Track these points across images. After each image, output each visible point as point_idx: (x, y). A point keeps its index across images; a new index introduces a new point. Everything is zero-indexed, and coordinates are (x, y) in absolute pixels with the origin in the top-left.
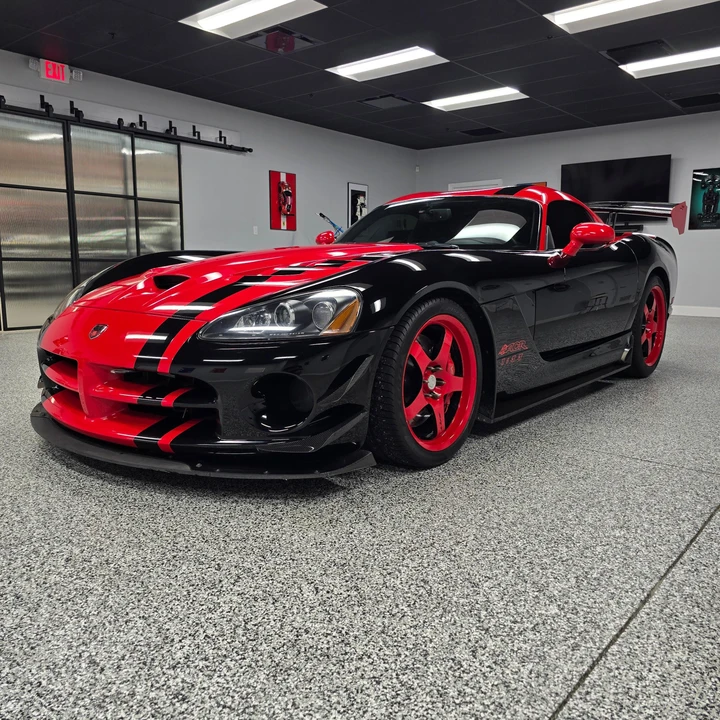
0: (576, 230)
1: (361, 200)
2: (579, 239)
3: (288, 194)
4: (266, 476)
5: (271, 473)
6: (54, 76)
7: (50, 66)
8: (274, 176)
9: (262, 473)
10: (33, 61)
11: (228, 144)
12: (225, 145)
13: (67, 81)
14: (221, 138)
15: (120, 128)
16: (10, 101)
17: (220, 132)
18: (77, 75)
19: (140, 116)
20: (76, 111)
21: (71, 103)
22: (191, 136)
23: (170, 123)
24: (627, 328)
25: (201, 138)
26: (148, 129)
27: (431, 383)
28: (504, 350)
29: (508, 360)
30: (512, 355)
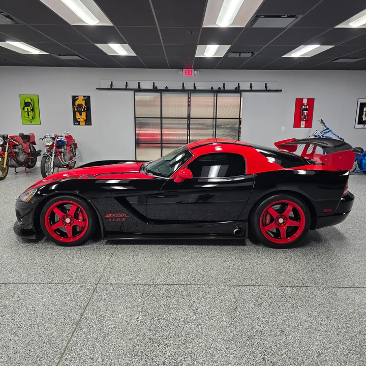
6: (188, 74)
7: (187, 71)
10: (180, 72)
11: (268, 89)
12: (266, 90)
13: (193, 75)
14: (266, 87)
15: (212, 91)
16: (170, 88)
17: (266, 84)
18: (197, 72)
19: (224, 84)
20: (195, 87)
21: (194, 83)
22: (249, 89)
23: (239, 84)
24: (239, 219)
25: (253, 89)
26: (225, 89)
27: (68, 220)
28: (109, 216)
29: (114, 220)
30: (116, 218)
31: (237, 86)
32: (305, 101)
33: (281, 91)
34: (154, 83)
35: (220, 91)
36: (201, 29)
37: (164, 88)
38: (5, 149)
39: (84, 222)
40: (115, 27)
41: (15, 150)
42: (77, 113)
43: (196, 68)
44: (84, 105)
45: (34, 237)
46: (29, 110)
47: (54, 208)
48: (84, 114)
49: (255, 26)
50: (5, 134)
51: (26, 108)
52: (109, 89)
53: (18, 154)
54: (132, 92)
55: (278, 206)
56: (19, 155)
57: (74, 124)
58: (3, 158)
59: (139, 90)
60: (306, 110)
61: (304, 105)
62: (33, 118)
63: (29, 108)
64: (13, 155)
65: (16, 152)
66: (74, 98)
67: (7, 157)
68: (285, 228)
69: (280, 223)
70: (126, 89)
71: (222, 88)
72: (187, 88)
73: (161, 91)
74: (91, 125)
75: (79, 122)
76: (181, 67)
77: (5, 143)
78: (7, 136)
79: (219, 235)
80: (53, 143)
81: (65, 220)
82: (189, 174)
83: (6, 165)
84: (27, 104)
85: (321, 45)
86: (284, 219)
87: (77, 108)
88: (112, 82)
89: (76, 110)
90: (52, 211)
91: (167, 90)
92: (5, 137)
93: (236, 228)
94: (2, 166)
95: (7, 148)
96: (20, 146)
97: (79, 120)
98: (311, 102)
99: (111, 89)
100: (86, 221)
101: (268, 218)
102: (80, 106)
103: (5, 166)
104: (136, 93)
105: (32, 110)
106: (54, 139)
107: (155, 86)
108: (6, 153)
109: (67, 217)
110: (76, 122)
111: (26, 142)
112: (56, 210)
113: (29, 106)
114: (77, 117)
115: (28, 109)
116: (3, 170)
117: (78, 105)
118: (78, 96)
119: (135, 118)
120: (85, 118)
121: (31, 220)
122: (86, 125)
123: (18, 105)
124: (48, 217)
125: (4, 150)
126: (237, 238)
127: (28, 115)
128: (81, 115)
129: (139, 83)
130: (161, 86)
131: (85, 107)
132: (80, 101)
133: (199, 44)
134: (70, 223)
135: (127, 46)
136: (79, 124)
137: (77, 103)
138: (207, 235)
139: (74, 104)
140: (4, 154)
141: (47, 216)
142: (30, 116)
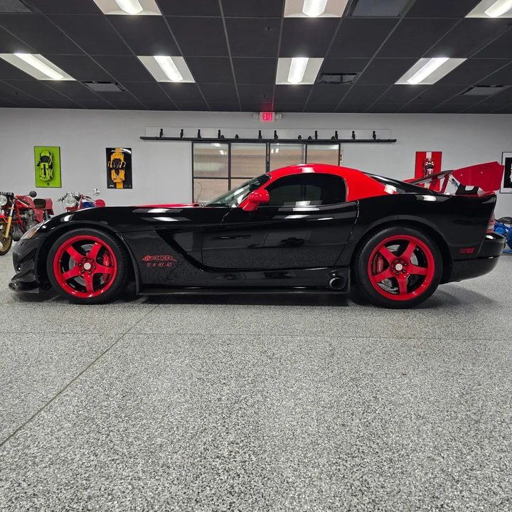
3: (430, 167)
6: (267, 119)
7: (265, 115)
10: (255, 114)
11: (377, 138)
12: (375, 140)
13: (273, 121)
14: (374, 136)
15: (299, 141)
16: (241, 137)
17: (374, 132)
18: (279, 116)
19: (316, 132)
20: (276, 135)
21: (275, 132)
22: (351, 138)
23: (336, 132)
24: (338, 264)
25: (356, 138)
26: (318, 138)
27: (87, 266)
28: (147, 258)
29: (154, 265)
30: (158, 262)
31: (334, 135)
32: (429, 156)
33: (395, 141)
34: (219, 131)
35: (310, 141)
36: (282, 21)
37: (234, 137)
38: (9, 213)
39: (111, 267)
40: (164, 17)
41: (23, 216)
42: (113, 172)
43: (277, 111)
44: (123, 161)
45: (37, 291)
46: (47, 167)
47: (67, 246)
48: (122, 173)
49: (356, 14)
50: (10, 191)
51: (42, 165)
52: (157, 139)
53: (26, 222)
54: (189, 144)
55: (395, 248)
56: (29, 224)
57: (108, 187)
58: (5, 225)
59: (199, 140)
60: (432, 168)
61: (427, 160)
62: (51, 178)
63: (47, 165)
64: (19, 223)
65: (24, 219)
66: (109, 152)
67: (12, 223)
68: (406, 278)
69: (397, 271)
70: (181, 139)
71: (314, 138)
72: (265, 136)
73: (229, 141)
74: (131, 188)
75: (115, 184)
76: (257, 110)
77: (9, 204)
78: (13, 194)
79: (309, 288)
80: (77, 204)
81: (83, 265)
82: (264, 195)
83: (9, 235)
84: (44, 159)
85: (450, 57)
86: (403, 265)
87: (113, 164)
88: (162, 130)
89: (111, 166)
90: (66, 252)
91: (237, 140)
92: (9, 196)
93: (333, 277)
94: (3, 235)
95: (12, 211)
96: (31, 211)
97: (115, 181)
98: (437, 156)
99: (161, 138)
100: (114, 267)
101: (380, 263)
102: (117, 161)
103: (7, 236)
104: (194, 144)
105: (51, 167)
106: (78, 199)
107: (221, 134)
108: (10, 218)
109: (86, 262)
110: (111, 184)
111: (40, 208)
112: (71, 250)
113: (47, 162)
114: (113, 177)
115: (44, 165)
116: (5, 241)
117: (114, 161)
118: (114, 149)
119: (193, 178)
120: (124, 179)
121: (33, 266)
122: (124, 188)
123: (32, 160)
124: (59, 259)
125: (7, 215)
126: (335, 293)
127: (45, 174)
128: (118, 173)
129: (199, 131)
130: (228, 134)
131: (123, 163)
132: (117, 155)
133: (280, 57)
134: (90, 270)
135: (181, 59)
136: (115, 187)
137: (113, 157)
138: (291, 288)
139: (108, 159)
140: (7, 220)
141: (57, 259)
142: (47, 176)
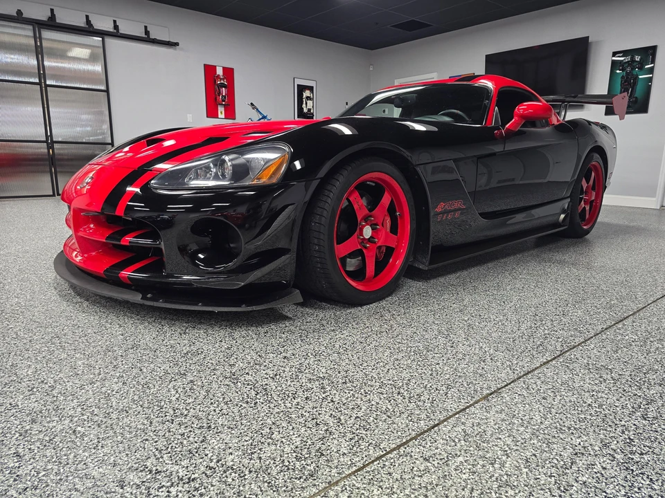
0: (518, 109)
1: (307, 93)
2: (522, 117)
3: (222, 85)
4: (199, 308)
5: (204, 305)
8: (209, 70)
9: (197, 305)
11: (151, 37)
12: (149, 39)
14: (146, 32)
15: (19, 19)
17: (146, 27)
19: (53, 10)
24: (565, 195)
27: (367, 233)
28: (440, 207)
29: (445, 216)
32: (220, 71)
33: (177, 44)
60: (225, 87)
61: (218, 77)
